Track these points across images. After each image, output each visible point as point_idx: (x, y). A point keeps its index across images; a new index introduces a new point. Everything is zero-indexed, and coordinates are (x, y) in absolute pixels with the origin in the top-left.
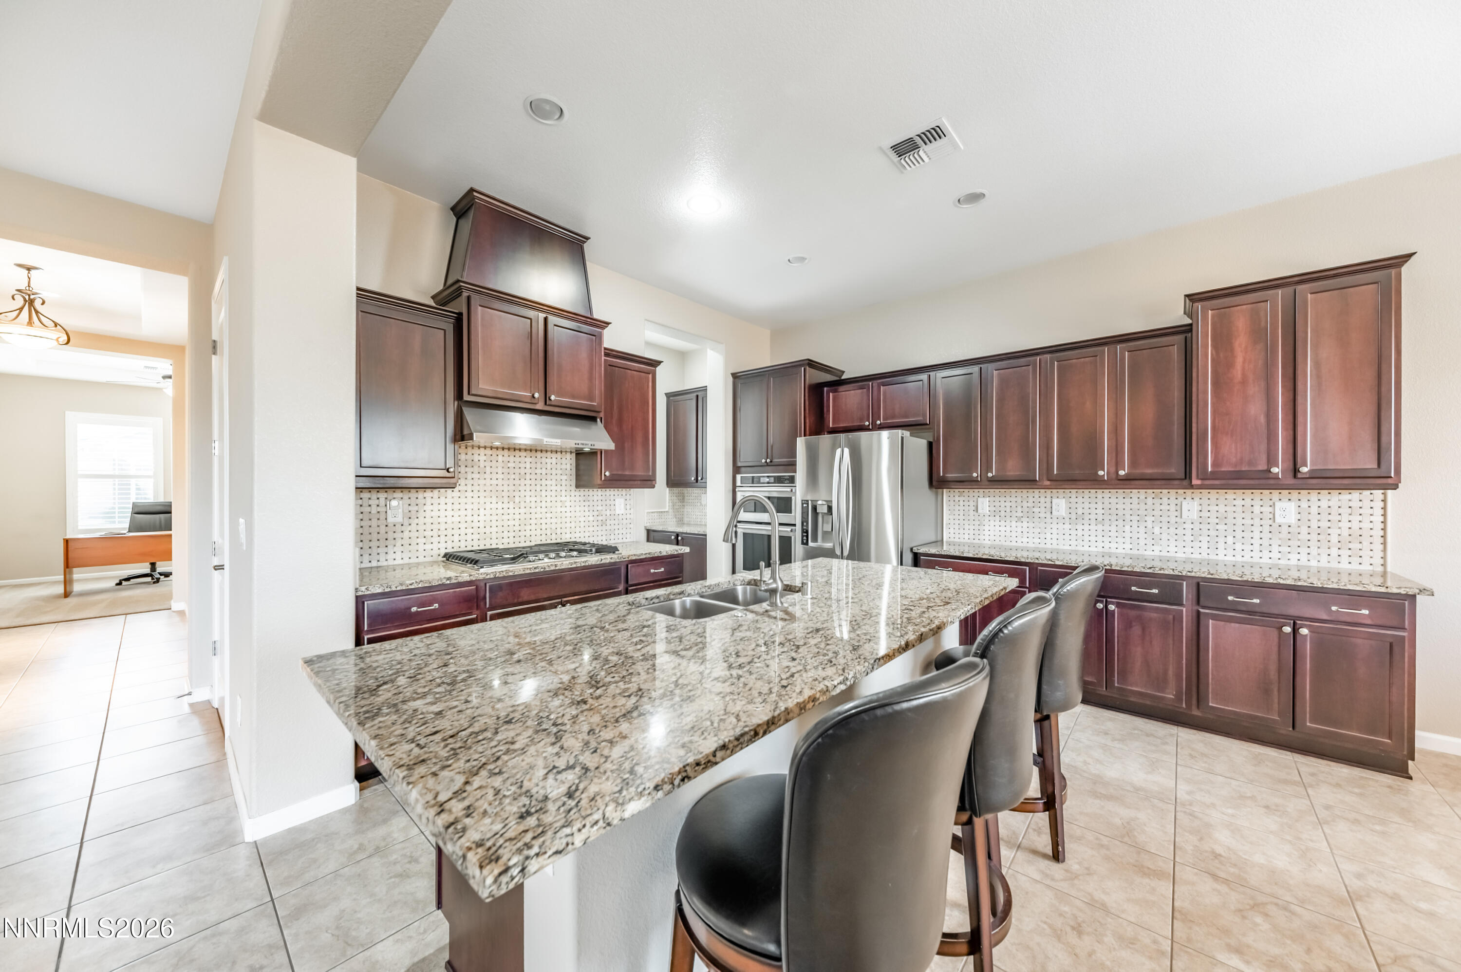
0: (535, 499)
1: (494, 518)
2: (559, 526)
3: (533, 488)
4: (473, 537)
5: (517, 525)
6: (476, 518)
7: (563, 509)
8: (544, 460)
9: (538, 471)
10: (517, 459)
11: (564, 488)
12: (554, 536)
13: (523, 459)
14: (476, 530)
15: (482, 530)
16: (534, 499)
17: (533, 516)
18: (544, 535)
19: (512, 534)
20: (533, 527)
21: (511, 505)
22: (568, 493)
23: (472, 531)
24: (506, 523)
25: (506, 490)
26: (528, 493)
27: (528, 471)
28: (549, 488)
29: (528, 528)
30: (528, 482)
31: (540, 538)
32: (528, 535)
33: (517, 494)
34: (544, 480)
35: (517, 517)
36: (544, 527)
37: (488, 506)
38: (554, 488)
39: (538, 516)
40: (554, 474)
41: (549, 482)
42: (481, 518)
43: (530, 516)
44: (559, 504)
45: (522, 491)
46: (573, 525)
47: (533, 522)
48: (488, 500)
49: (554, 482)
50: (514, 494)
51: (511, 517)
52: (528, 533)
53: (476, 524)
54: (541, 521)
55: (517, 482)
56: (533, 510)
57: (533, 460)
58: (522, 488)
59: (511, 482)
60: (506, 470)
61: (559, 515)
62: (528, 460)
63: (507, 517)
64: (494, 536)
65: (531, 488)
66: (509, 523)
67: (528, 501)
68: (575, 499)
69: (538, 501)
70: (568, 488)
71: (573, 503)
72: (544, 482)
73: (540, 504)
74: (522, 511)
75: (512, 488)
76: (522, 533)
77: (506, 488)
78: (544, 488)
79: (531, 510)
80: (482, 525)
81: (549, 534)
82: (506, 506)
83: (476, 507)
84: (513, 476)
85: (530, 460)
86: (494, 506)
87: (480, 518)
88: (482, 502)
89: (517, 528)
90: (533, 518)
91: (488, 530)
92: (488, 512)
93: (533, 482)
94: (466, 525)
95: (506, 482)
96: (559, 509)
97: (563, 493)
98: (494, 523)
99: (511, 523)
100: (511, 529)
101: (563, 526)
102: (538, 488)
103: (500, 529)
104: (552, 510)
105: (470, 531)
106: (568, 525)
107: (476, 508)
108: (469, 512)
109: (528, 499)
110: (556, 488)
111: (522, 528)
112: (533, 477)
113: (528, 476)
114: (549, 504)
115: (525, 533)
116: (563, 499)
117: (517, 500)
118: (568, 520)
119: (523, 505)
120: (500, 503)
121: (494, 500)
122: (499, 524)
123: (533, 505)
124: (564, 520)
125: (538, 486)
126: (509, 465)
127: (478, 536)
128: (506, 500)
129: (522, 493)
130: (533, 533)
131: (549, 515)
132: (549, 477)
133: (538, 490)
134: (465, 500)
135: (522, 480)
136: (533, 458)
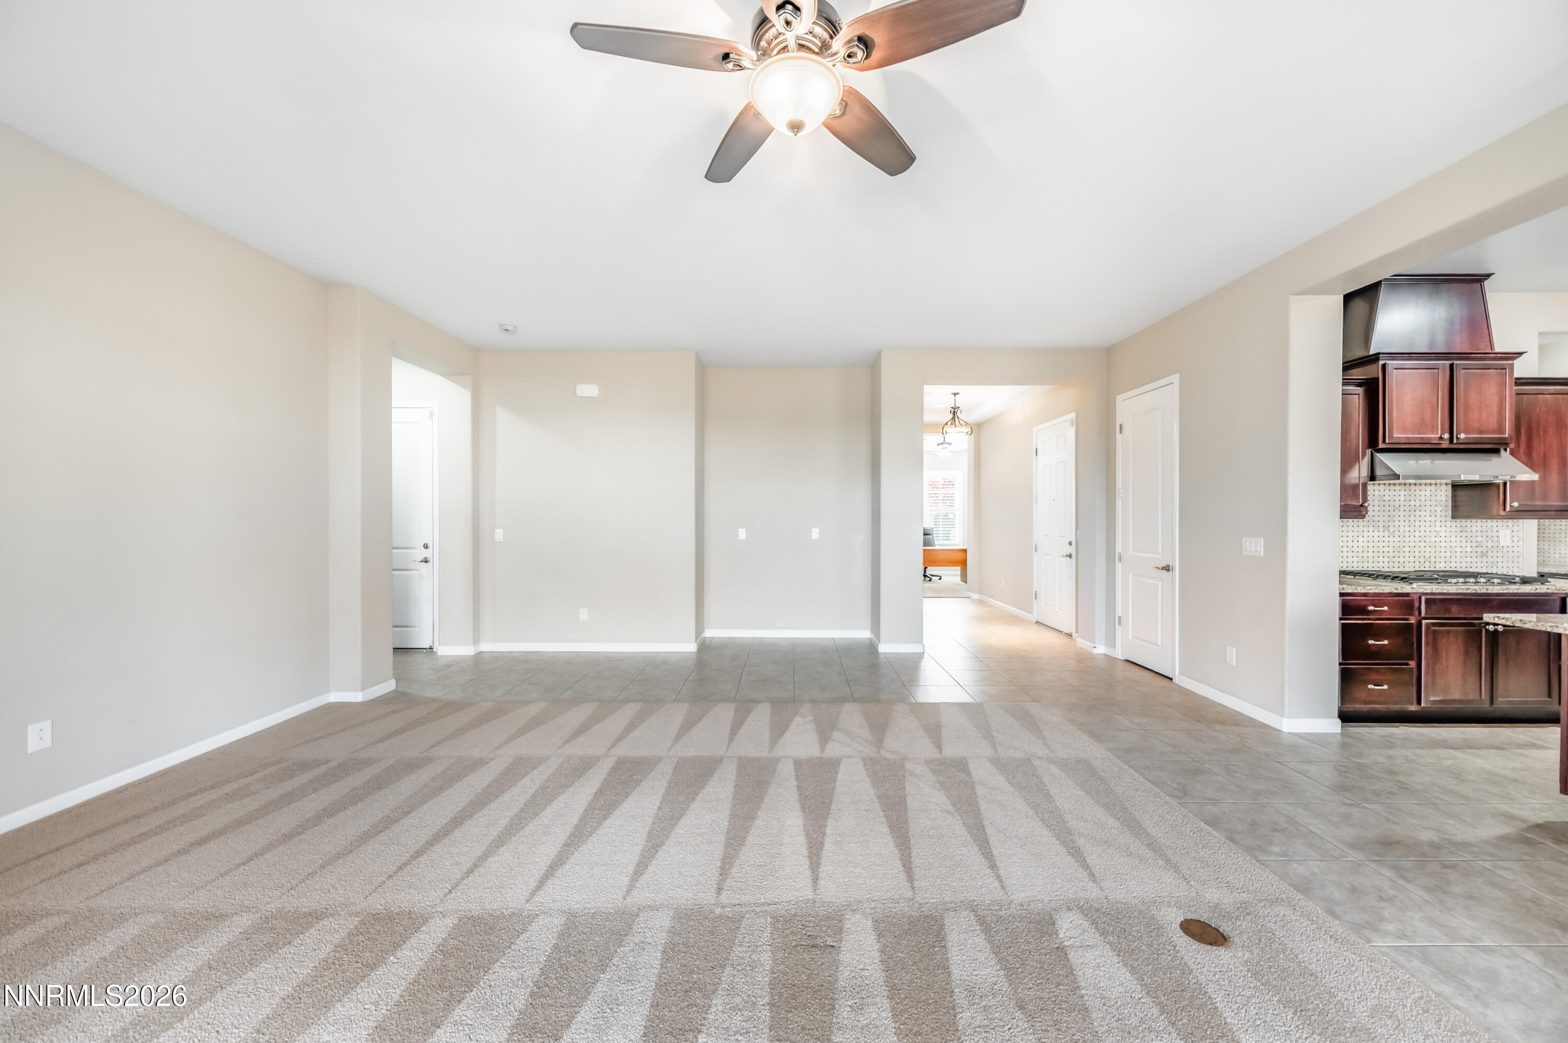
0: (1409, 529)
1: (1371, 544)
2: (1433, 555)
3: (1407, 518)
4: (1354, 559)
5: (1391, 551)
6: (1355, 544)
7: (1438, 539)
8: (1418, 493)
9: (1412, 503)
10: (1392, 493)
11: (1438, 519)
12: (1427, 564)
13: (1397, 493)
14: (1355, 554)
15: (1361, 554)
16: (1407, 529)
17: (1407, 544)
18: (1417, 563)
19: (1386, 560)
20: (1407, 554)
21: (1386, 534)
22: (1443, 524)
23: (1352, 554)
24: (1381, 550)
25: (1381, 520)
26: (1402, 524)
27: (1402, 503)
28: (1423, 519)
29: (1402, 555)
30: (1402, 513)
31: (1414, 565)
32: (1402, 562)
33: (1391, 524)
34: (1417, 511)
35: (1392, 544)
36: (1417, 554)
37: (1366, 534)
38: (1428, 519)
39: (1412, 544)
40: (1428, 505)
41: (1422, 513)
42: (1361, 544)
43: (1404, 544)
44: (1433, 534)
45: (1397, 522)
46: (1448, 555)
47: (1407, 549)
48: (1366, 529)
49: (1428, 513)
50: (1389, 524)
51: (1386, 544)
52: (1402, 559)
53: (1356, 549)
54: (1415, 549)
55: (1391, 513)
56: (1407, 539)
57: (1407, 493)
58: (1396, 519)
59: (1387, 513)
60: (1382, 503)
61: (1433, 544)
62: (1402, 493)
63: (1383, 544)
64: (1371, 560)
65: (1405, 518)
66: (1384, 549)
67: (1402, 530)
68: (1450, 529)
69: (1412, 531)
70: (1443, 519)
71: (1448, 534)
72: (1418, 513)
73: (1414, 534)
74: (1397, 539)
75: (1387, 518)
76: (1396, 560)
77: (1381, 519)
78: (1418, 519)
79: (1405, 539)
80: (1360, 549)
81: (1422, 561)
82: (1381, 534)
83: (1355, 534)
84: (1388, 508)
85: (1405, 493)
86: (1371, 534)
87: (1358, 544)
88: (1361, 531)
89: (1391, 554)
90: (1407, 546)
91: (1365, 555)
92: (1365, 539)
93: (1407, 513)
94: (1347, 549)
95: (1382, 514)
96: (1433, 539)
97: (1438, 523)
98: (1371, 549)
99: (1386, 549)
100: (1386, 554)
101: (1437, 554)
102: (1412, 519)
103: (1376, 554)
104: (1425, 539)
105: (1350, 554)
106: (1443, 555)
107: (1355, 536)
108: (1350, 539)
109: (1402, 529)
110: (1430, 519)
111: (1396, 554)
112: (1407, 508)
113: (1402, 508)
114: (1422, 534)
115: (1398, 560)
116: (1438, 529)
117: (1391, 529)
118: (1443, 550)
119: (1397, 534)
120: (1376, 532)
121: (1371, 529)
122: (1375, 549)
123: (1407, 534)
124: (1438, 549)
125: (1412, 516)
126: (1385, 498)
127: (1357, 559)
128: (1381, 529)
129: (1397, 524)
130: (1407, 559)
131: (1423, 544)
132: (1423, 508)
133: (1412, 520)
134: (1347, 529)
135: (1397, 511)
136: (1408, 491)
